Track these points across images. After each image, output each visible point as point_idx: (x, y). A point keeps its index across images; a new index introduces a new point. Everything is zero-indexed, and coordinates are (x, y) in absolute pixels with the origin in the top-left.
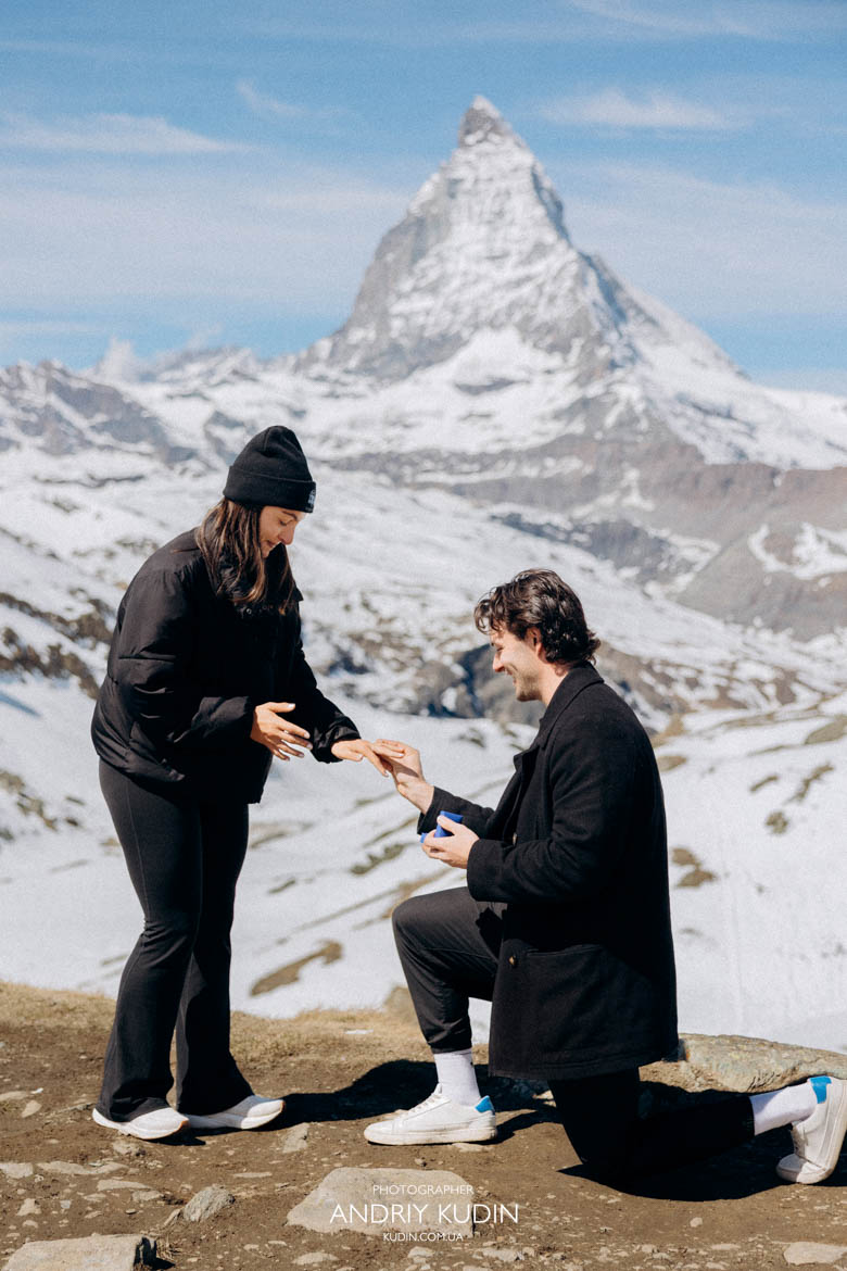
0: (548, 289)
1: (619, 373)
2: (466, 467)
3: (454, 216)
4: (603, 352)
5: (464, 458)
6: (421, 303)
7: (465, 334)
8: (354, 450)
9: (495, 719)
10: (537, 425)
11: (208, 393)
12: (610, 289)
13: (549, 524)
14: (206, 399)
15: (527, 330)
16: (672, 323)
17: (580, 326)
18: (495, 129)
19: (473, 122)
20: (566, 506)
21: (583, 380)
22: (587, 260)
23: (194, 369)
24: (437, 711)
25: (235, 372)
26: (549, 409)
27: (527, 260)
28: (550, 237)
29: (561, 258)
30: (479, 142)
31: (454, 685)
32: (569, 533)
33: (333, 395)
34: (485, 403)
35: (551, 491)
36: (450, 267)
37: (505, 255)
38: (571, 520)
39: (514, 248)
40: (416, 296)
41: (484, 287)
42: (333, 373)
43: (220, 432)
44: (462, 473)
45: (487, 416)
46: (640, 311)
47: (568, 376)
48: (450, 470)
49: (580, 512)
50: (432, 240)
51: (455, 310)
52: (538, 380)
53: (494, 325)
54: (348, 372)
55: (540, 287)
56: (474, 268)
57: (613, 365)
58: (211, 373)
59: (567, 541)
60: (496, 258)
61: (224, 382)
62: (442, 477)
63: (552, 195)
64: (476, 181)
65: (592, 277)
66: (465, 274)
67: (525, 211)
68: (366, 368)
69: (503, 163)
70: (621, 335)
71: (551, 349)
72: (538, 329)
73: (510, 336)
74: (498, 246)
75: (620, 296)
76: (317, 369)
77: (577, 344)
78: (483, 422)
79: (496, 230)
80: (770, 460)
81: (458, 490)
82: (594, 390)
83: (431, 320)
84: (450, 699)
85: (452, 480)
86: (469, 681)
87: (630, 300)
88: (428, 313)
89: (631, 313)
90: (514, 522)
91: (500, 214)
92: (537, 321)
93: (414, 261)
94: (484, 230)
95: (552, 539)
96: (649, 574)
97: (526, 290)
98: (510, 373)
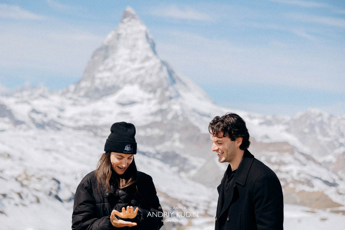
0: (149, 72)
1: (173, 101)
3: (118, 46)
4: (167, 94)
6: (106, 74)
7: (121, 85)
8: (81, 124)
11: (31, 102)
12: (171, 73)
13: (148, 152)
15: (143, 85)
16: (190, 85)
17: (160, 84)
18: (133, 17)
19: (126, 15)
20: (154, 145)
21: (161, 102)
22: (164, 63)
23: (25, 93)
25: (40, 95)
26: (149, 112)
27: (143, 61)
28: (151, 54)
29: (154, 62)
30: (128, 21)
32: (154, 155)
33: (74, 104)
34: (127, 109)
35: (149, 140)
36: (117, 63)
37: (136, 59)
38: (155, 150)
39: (139, 57)
40: (104, 72)
41: (127, 70)
42: (75, 97)
46: (180, 80)
47: (156, 101)
49: (159, 148)
50: (110, 53)
51: (118, 77)
52: (146, 102)
53: (131, 83)
54: (80, 96)
55: (147, 71)
56: (125, 63)
57: (171, 98)
58: (32, 95)
59: (154, 157)
60: (133, 60)
61: (36, 98)
63: (152, 40)
64: (126, 34)
65: (165, 69)
66: (122, 65)
67: (143, 45)
68: (86, 95)
69: (136, 29)
70: (174, 88)
71: (150, 92)
72: (146, 85)
73: (136, 87)
74: (133, 56)
75: (174, 75)
76: (69, 95)
77: (159, 91)
78: (126, 116)
79: (133, 51)
82: (164, 106)
83: (110, 80)
87: (177, 77)
88: (108, 77)
89: (177, 81)
91: (134, 46)
92: (146, 82)
93: (104, 60)
94: (128, 51)
95: (149, 157)
96: (181, 170)
97: (142, 72)
98: (136, 99)
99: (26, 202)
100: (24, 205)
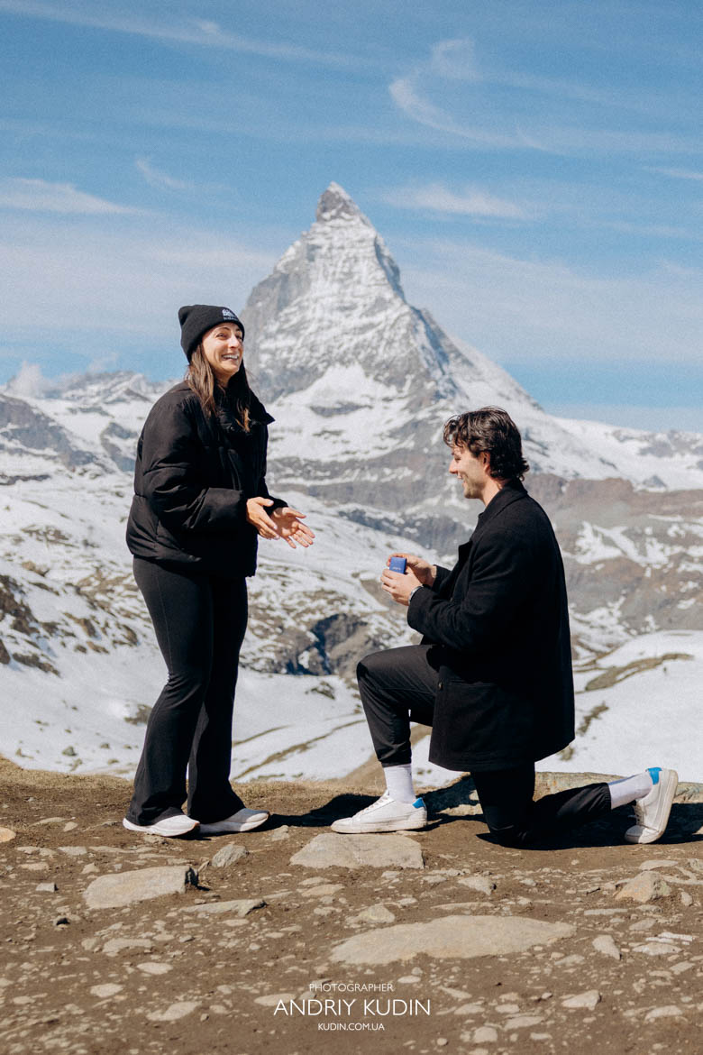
0: (386, 335)
1: (442, 403)
2: (320, 474)
3: (313, 275)
4: (429, 386)
5: (317, 465)
6: (283, 342)
7: (321, 367)
9: (341, 675)
10: (378, 442)
11: (105, 408)
12: (435, 337)
13: (386, 520)
14: (105, 414)
15: (369, 365)
16: (483, 364)
17: (411, 364)
18: (346, 208)
19: (328, 202)
20: (399, 506)
21: (414, 406)
22: (412, 308)
23: (94, 388)
24: (294, 669)
25: (129, 392)
26: (385, 429)
27: (370, 312)
28: (388, 294)
29: (396, 311)
30: (333, 218)
31: (308, 649)
32: (402, 527)
34: (335, 423)
35: (388, 494)
36: (309, 314)
37: (353, 307)
38: (403, 516)
39: (360, 302)
40: (280, 337)
41: (335, 331)
43: (115, 440)
44: (316, 478)
45: (337, 433)
46: (459, 355)
47: (403, 403)
48: (307, 475)
49: (410, 510)
50: (295, 292)
51: (312, 349)
52: (379, 405)
53: (343, 361)
55: (381, 333)
56: (327, 316)
57: (438, 396)
58: (108, 392)
59: (399, 534)
60: (346, 309)
61: (119, 400)
62: (300, 481)
63: (391, 261)
64: (330, 249)
65: (421, 327)
66: (321, 320)
67: (368, 272)
69: (352, 235)
70: (444, 373)
71: (389, 382)
72: (378, 366)
73: (356, 370)
74: (348, 300)
75: (443, 342)
77: (409, 378)
78: (333, 438)
79: (346, 287)
80: (558, 472)
81: (313, 492)
82: (423, 415)
83: (293, 356)
84: (305, 659)
85: (309, 484)
86: (320, 645)
87: (451, 346)
88: (290, 350)
89: (452, 355)
90: (358, 518)
91: (350, 274)
92: (378, 359)
93: (280, 309)
94: (336, 287)
95: (389, 532)
97: (370, 334)
98: (356, 399)
99: (105, 642)
100: (97, 649)
